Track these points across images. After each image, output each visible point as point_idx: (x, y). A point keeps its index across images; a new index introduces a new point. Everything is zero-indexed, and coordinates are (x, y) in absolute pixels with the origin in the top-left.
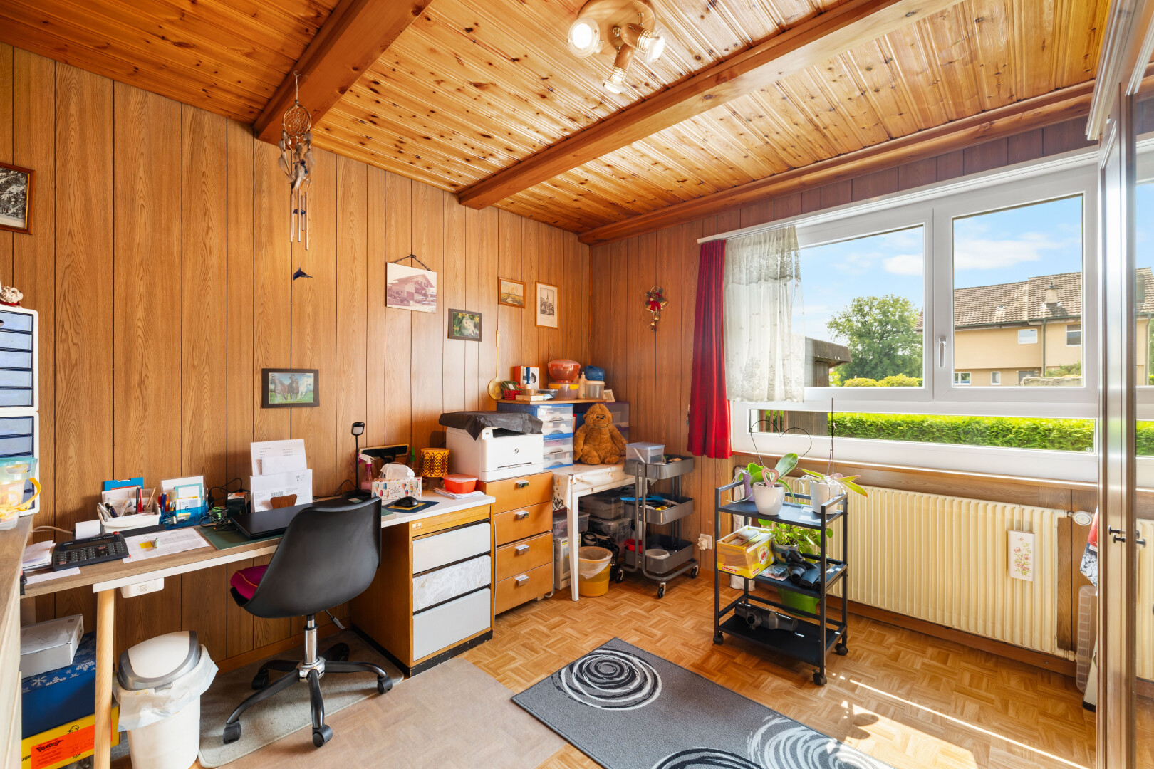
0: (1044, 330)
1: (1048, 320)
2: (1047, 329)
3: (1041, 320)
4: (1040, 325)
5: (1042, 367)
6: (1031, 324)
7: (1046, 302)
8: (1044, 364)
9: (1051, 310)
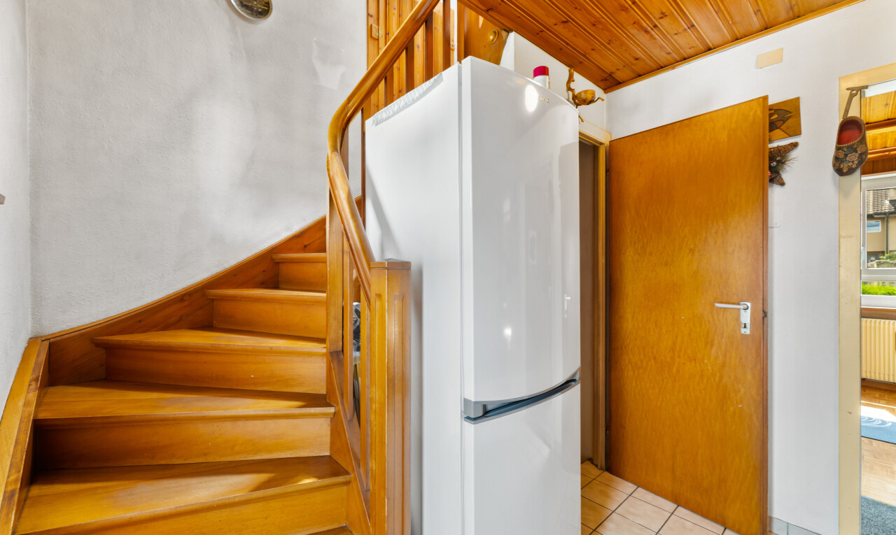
0: (887, 221)
1: (891, 213)
2: (890, 220)
3: (885, 214)
4: (884, 218)
5: (885, 250)
6: (876, 216)
7: (889, 199)
8: (887, 248)
9: (893, 205)
